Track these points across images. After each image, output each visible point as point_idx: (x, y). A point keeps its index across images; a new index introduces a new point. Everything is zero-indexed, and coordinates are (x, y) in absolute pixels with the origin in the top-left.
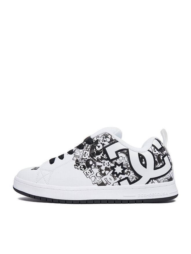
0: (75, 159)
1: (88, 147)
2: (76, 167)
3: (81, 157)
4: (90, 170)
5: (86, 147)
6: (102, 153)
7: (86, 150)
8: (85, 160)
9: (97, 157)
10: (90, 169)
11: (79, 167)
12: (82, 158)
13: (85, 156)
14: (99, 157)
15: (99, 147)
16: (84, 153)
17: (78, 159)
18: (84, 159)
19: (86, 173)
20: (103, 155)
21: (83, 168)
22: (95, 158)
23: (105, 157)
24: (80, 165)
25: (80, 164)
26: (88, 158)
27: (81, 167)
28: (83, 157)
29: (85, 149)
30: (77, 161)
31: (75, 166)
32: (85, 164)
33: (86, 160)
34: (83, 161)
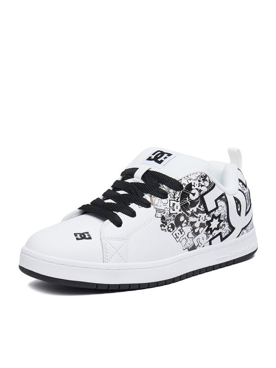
0: (159, 215)
1: (175, 195)
2: (163, 227)
3: (167, 211)
4: (180, 230)
5: (171, 195)
6: (199, 204)
7: (173, 199)
8: (174, 216)
9: (191, 210)
10: (180, 228)
11: (166, 227)
12: (170, 214)
13: (174, 210)
14: (195, 209)
15: (194, 194)
16: (171, 205)
17: (165, 215)
18: (172, 214)
19: (176, 234)
20: (199, 206)
21: (171, 228)
22: (188, 212)
23: (201, 209)
24: (168, 225)
25: (168, 222)
26: (179, 213)
27: (168, 227)
28: (172, 212)
29: (171, 199)
30: (163, 218)
31: (161, 226)
32: (173, 222)
33: (176, 215)
34: (172, 217)
